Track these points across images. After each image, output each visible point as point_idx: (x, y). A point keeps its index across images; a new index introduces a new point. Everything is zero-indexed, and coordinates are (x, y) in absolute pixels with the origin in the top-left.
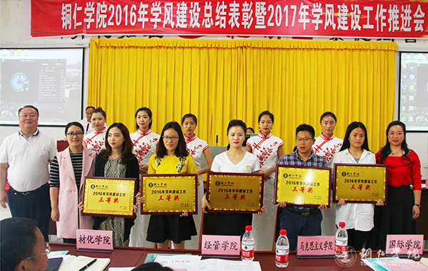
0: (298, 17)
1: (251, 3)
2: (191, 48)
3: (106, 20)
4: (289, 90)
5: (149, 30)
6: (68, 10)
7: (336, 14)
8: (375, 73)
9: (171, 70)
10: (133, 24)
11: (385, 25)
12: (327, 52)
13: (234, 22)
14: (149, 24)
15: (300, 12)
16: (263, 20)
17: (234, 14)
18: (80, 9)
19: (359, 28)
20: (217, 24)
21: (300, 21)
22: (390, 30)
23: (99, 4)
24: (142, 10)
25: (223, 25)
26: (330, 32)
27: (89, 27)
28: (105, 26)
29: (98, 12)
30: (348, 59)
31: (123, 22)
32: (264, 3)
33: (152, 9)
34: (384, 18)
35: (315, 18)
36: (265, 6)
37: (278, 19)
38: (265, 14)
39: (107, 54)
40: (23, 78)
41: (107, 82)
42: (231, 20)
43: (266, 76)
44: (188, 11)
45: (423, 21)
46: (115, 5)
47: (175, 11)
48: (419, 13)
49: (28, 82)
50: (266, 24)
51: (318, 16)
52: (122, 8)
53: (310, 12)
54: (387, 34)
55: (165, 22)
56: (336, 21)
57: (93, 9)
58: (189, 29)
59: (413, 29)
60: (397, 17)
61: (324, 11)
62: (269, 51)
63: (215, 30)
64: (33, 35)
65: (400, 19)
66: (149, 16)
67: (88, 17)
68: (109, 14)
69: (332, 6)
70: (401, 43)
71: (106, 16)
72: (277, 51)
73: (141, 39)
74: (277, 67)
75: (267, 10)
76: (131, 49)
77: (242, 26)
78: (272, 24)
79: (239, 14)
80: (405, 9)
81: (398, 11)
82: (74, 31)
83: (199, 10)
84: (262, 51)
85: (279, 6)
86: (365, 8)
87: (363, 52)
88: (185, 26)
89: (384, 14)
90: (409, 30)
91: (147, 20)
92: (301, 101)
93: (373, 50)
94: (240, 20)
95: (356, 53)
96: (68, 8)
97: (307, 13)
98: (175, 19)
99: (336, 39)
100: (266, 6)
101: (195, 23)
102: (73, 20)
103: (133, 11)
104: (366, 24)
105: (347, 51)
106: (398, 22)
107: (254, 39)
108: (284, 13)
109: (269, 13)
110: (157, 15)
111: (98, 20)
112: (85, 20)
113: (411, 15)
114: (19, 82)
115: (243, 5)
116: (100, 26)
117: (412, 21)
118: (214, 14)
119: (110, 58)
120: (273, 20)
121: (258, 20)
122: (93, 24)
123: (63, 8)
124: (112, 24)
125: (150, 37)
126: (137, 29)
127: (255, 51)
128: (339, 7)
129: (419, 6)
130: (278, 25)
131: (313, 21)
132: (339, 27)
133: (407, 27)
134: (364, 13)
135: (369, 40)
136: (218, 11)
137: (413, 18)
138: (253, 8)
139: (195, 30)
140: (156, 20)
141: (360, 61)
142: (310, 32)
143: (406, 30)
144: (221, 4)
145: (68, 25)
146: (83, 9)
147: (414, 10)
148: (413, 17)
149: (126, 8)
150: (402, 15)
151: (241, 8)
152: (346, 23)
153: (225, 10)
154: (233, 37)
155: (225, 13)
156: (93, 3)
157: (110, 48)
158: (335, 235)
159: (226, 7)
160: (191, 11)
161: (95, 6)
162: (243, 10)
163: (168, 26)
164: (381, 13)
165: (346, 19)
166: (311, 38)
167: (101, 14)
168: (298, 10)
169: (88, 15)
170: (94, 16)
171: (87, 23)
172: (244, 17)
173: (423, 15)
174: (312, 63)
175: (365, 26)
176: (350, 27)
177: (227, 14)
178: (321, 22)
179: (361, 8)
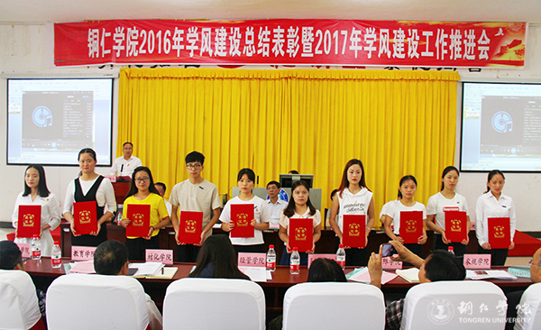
0: (349, 43)
1: (298, 29)
2: (231, 79)
3: (138, 48)
4: (338, 126)
5: (184, 58)
6: (95, 36)
7: (391, 41)
8: (434, 106)
9: (209, 103)
10: (167, 52)
11: (446, 52)
12: (380, 83)
13: (278, 50)
14: (185, 51)
15: (351, 39)
16: (310, 48)
17: (278, 41)
18: (109, 34)
19: (417, 56)
20: (259, 52)
21: (351, 48)
22: (451, 58)
23: (129, 29)
24: (177, 36)
25: (266, 54)
26: (384, 60)
27: (118, 55)
28: (136, 54)
29: (128, 38)
30: (404, 90)
31: (156, 50)
32: (312, 28)
33: (189, 35)
34: (445, 44)
35: (368, 45)
36: (312, 32)
37: (327, 45)
38: (312, 40)
39: (138, 85)
40: (46, 112)
41: (139, 117)
42: (275, 47)
43: (313, 109)
44: (227, 37)
45: (488, 48)
46: (148, 31)
47: (213, 37)
48: (484, 39)
49: (51, 117)
50: (313, 52)
51: (371, 42)
52: (155, 34)
53: (363, 38)
54: (448, 62)
55: (202, 50)
56: (391, 48)
57: (123, 35)
58: (229, 58)
59: (477, 57)
60: (460, 43)
61: (378, 37)
62: (317, 82)
63: (258, 59)
64: (57, 64)
65: (462, 46)
66: (185, 43)
67: (117, 44)
68: (140, 40)
69: (387, 31)
70: (463, 72)
71: (137, 43)
72: (325, 82)
73: (176, 69)
74: (325, 100)
75: (314, 36)
76: (165, 80)
77: (287, 54)
78: (321, 52)
79: (283, 41)
80: (468, 34)
81: (461, 37)
82: (102, 60)
83: (240, 36)
84: (309, 82)
85: (328, 32)
86: (424, 33)
87: (421, 83)
88: (224, 54)
89: (445, 40)
90: (473, 57)
91: (182, 47)
92: (351, 137)
93: (433, 80)
94: (285, 48)
95: (413, 84)
96: (95, 34)
97: (359, 40)
98: (213, 47)
99: (392, 68)
100: (314, 32)
101: (235, 51)
102: (100, 48)
103: (168, 37)
104: (425, 51)
105: (404, 82)
106: (460, 49)
107: (300, 69)
108: (333, 40)
109: (317, 39)
110: (193, 42)
111: (128, 48)
112: (115, 48)
113: (476, 41)
114: (42, 117)
115: (289, 30)
116: (131, 54)
117: (476, 48)
118: (257, 41)
119: (142, 89)
120: (321, 48)
121: (304, 48)
122: (123, 52)
123: (90, 34)
124: (144, 52)
125: (186, 66)
126: (172, 57)
127: (301, 82)
128: (395, 32)
129: (484, 31)
130: (327, 52)
131: (366, 48)
132: (395, 54)
133: (470, 54)
134: (423, 38)
135: (428, 69)
136: (260, 37)
137: (478, 45)
138: (300, 34)
139: (236, 59)
140: (193, 48)
141: (417, 93)
142: (362, 60)
143: (470, 58)
144: (264, 29)
145: (95, 53)
146: (112, 35)
147: (478, 35)
148: (477, 43)
149: (160, 33)
150: (465, 41)
151: (286, 34)
152: (403, 50)
153: (268, 36)
154: (277, 67)
155: (268, 40)
156: (123, 28)
157: (142, 79)
158: (335, 253)
159: (269, 33)
160: (230, 38)
161: (125, 32)
162: (288, 36)
163: (206, 54)
164: (442, 39)
165: (403, 45)
166: (364, 67)
167: (132, 40)
168: (349, 36)
169: (117, 41)
170: (124, 43)
171: (117, 51)
172: (289, 43)
173: (488, 41)
174: (365, 94)
175: (423, 54)
176: (407, 55)
177: (271, 40)
178: (375, 49)
179: (420, 34)
